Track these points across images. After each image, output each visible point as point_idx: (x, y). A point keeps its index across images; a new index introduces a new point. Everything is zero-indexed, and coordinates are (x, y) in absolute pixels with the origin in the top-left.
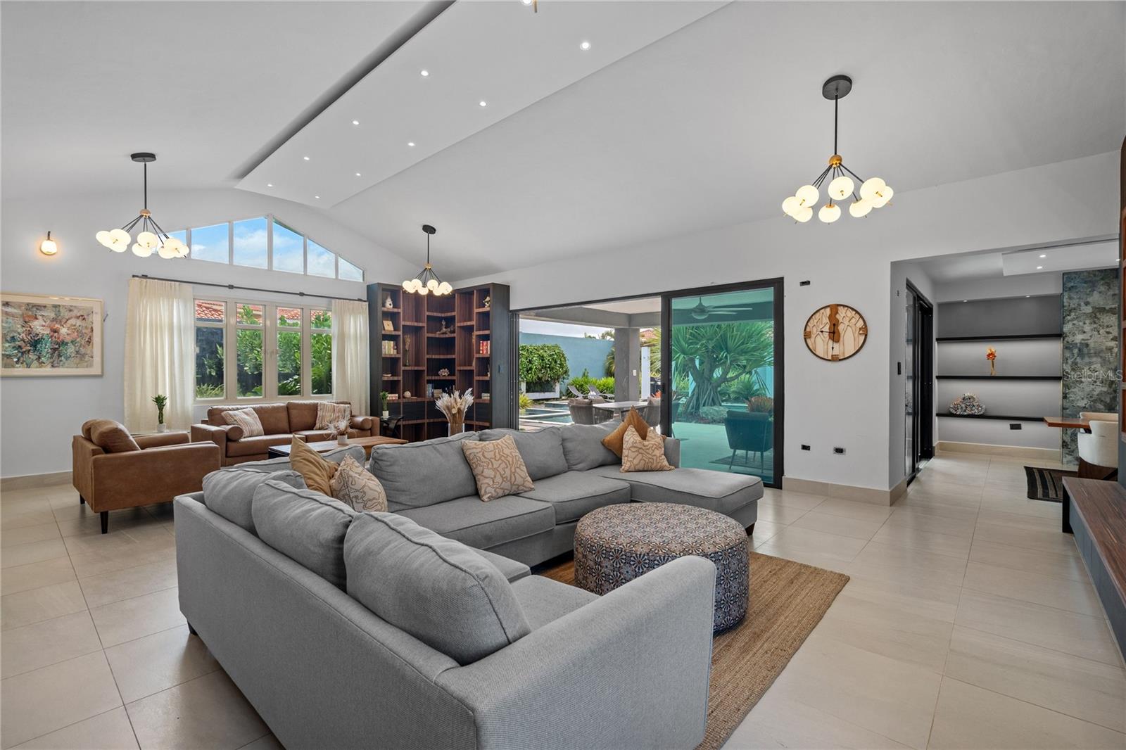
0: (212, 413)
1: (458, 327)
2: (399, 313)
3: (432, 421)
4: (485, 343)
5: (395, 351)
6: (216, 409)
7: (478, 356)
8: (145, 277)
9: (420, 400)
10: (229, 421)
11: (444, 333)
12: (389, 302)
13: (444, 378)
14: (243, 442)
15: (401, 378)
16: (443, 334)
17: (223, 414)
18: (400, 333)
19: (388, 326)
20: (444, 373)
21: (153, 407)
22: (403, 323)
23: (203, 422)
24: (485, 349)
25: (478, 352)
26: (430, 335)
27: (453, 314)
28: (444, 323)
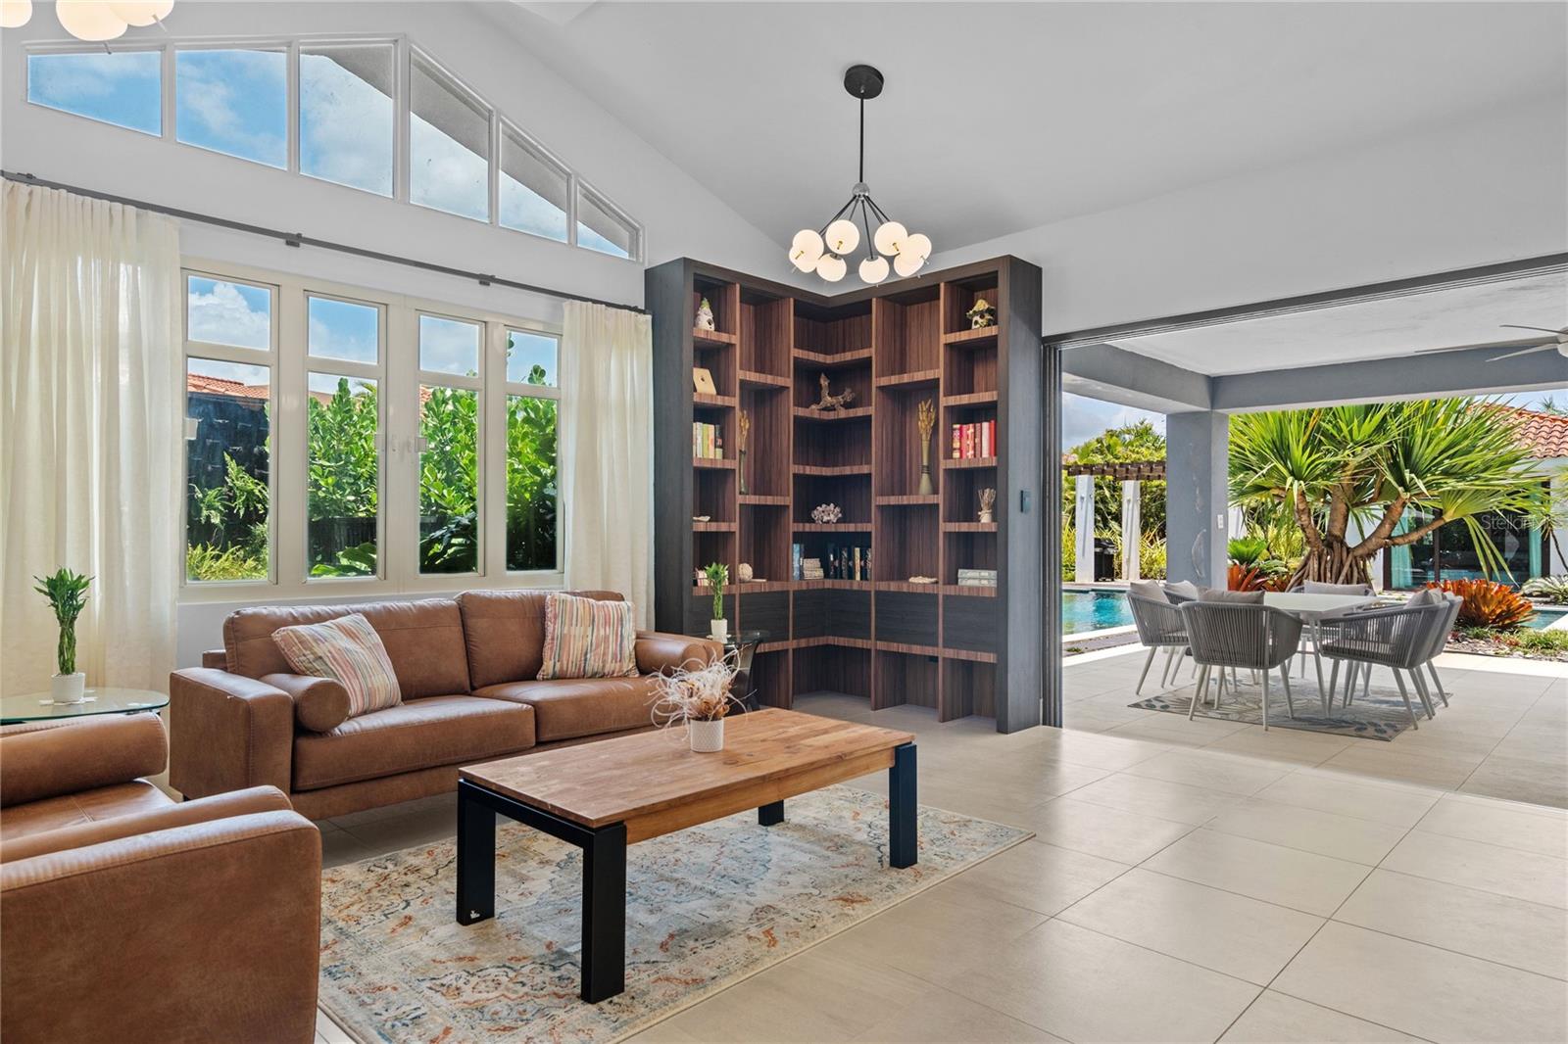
0: (235, 629)
1: (881, 388)
2: (730, 346)
3: (803, 643)
4: (970, 429)
5: (719, 451)
6: (254, 617)
7: (951, 464)
8: (29, 179)
9: (777, 586)
10: (296, 661)
11: (830, 407)
12: (705, 315)
13: (826, 529)
14: (351, 737)
15: (735, 527)
16: (826, 409)
17: (277, 636)
18: (734, 401)
19: (704, 383)
20: (827, 515)
21: (44, 612)
22: (741, 374)
23: (211, 661)
24: (973, 445)
25: (949, 456)
26: (802, 412)
27: (864, 353)
28: (824, 382)
